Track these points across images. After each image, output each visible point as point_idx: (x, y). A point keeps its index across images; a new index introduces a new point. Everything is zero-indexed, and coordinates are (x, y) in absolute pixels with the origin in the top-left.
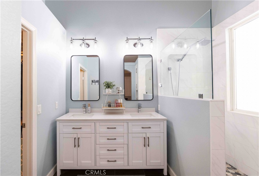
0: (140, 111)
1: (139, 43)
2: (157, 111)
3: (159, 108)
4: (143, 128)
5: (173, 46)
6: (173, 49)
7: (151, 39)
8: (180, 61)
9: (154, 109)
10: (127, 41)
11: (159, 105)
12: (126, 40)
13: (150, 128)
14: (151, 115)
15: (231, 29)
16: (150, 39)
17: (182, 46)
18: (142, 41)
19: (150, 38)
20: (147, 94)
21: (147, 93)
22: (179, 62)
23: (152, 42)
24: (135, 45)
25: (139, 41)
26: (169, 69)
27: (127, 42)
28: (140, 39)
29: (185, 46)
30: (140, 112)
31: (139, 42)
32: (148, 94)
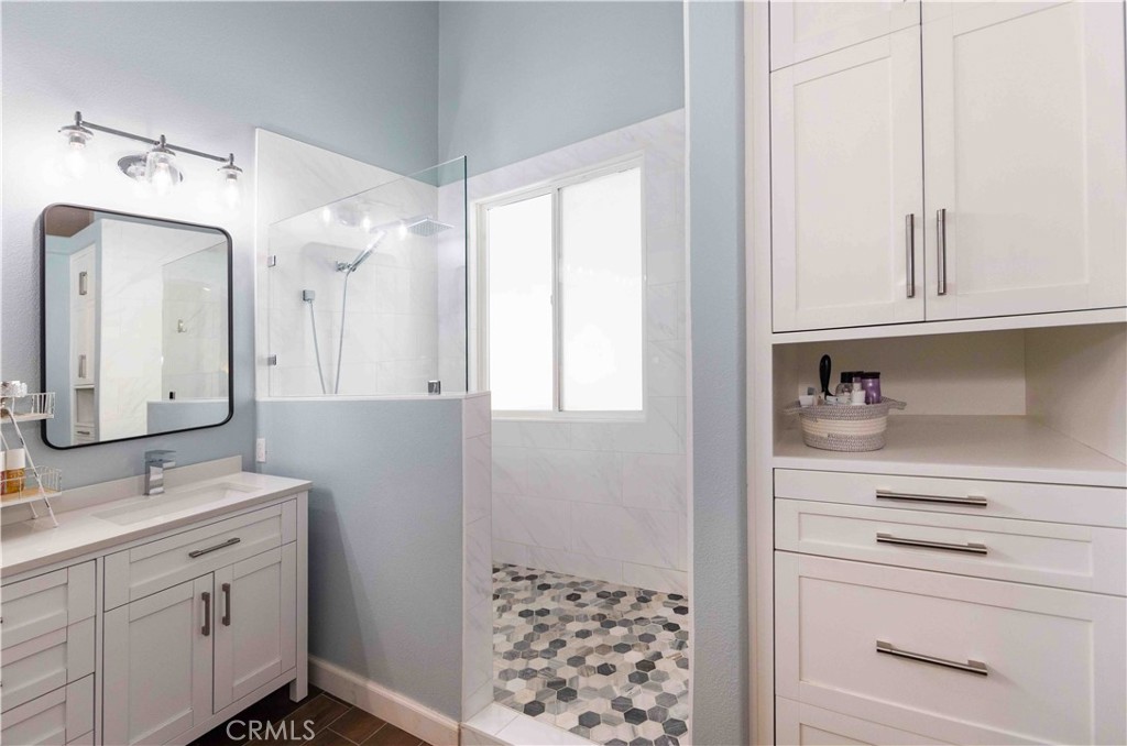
0: (161, 485)
1: (162, 165)
2: (251, 466)
3: (263, 452)
4: (194, 555)
5: (326, 214)
6: (322, 222)
7: (230, 163)
8: (346, 270)
9: (238, 460)
10: (77, 134)
11: (261, 442)
12: (73, 128)
13: (235, 541)
14: (225, 488)
15: (481, 205)
16: (223, 160)
17: (353, 221)
18: (178, 159)
19: (227, 156)
20: (172, 401)
21: (176, 396)
22: (342, 275)
23: (232, 176)
24: (125, 163)
25: (162, 155)
26: (305, 296)
27: (77, 140)
28: (163, 146)
29: (367, 223)
30: (160, 489)
31: (164, 160)
32: (177, 400)
